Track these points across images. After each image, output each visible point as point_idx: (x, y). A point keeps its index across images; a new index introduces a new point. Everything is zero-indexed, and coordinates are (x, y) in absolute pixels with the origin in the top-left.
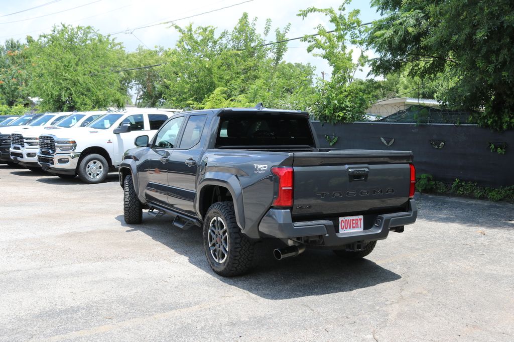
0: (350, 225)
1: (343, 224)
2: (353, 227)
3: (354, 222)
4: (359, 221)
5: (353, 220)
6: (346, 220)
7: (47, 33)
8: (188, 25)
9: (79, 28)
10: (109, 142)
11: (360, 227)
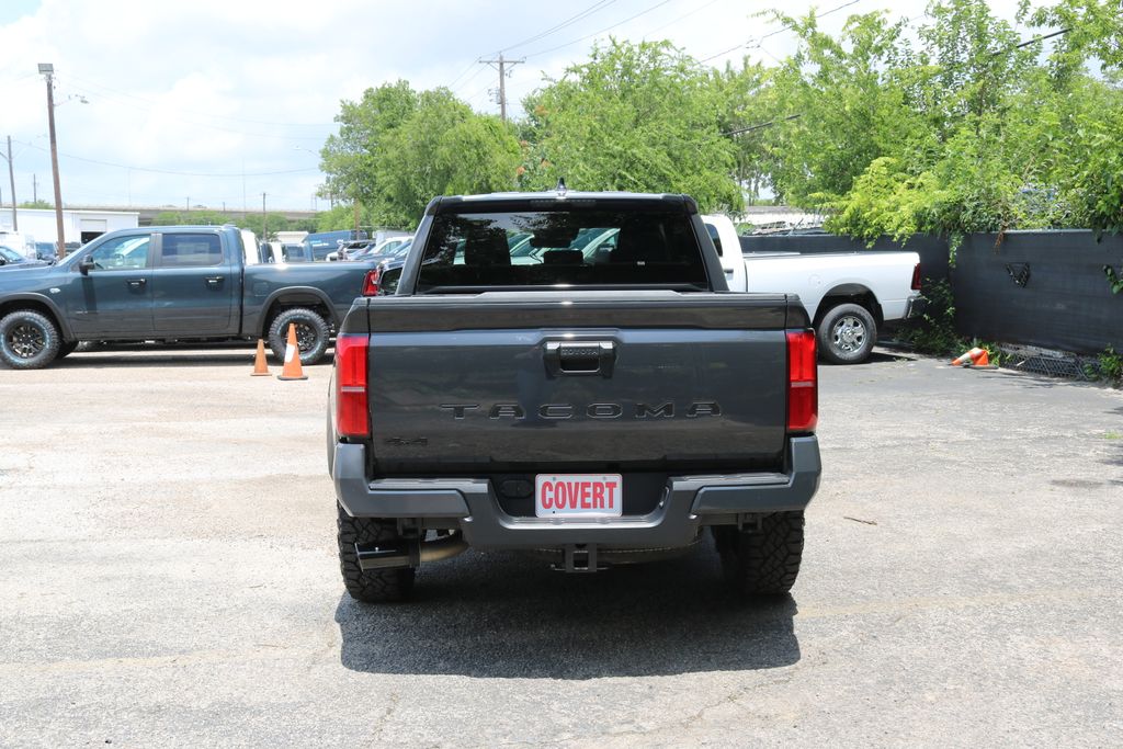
0: (572, 499)
1: (550, 495)
2: (585, 506)
3: (589, 490)
4: (607, 490)
5: (586, 485)
6: (561, 484)
7: (580, 63)
8: (807, 15)
9: (643, 46)
11: (611, 506)
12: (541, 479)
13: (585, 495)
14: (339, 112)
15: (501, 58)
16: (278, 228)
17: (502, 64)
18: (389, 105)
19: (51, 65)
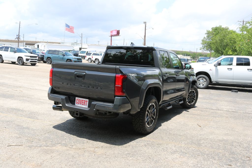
0: (80, 103)
1: (77, 101)
2: (82, 104)
3: (83, 101)
4: (86, 102)
5: (83, 100)
6: (79, 100)
10: (211, 70)
11: (86, 105)
12: (77, 98)
13: (83, 102)
14: (206, 32)
15: (243, 20)
16: (199, 56)
17: (243, 22)
18: (217, 31)
19: (146, 22)
